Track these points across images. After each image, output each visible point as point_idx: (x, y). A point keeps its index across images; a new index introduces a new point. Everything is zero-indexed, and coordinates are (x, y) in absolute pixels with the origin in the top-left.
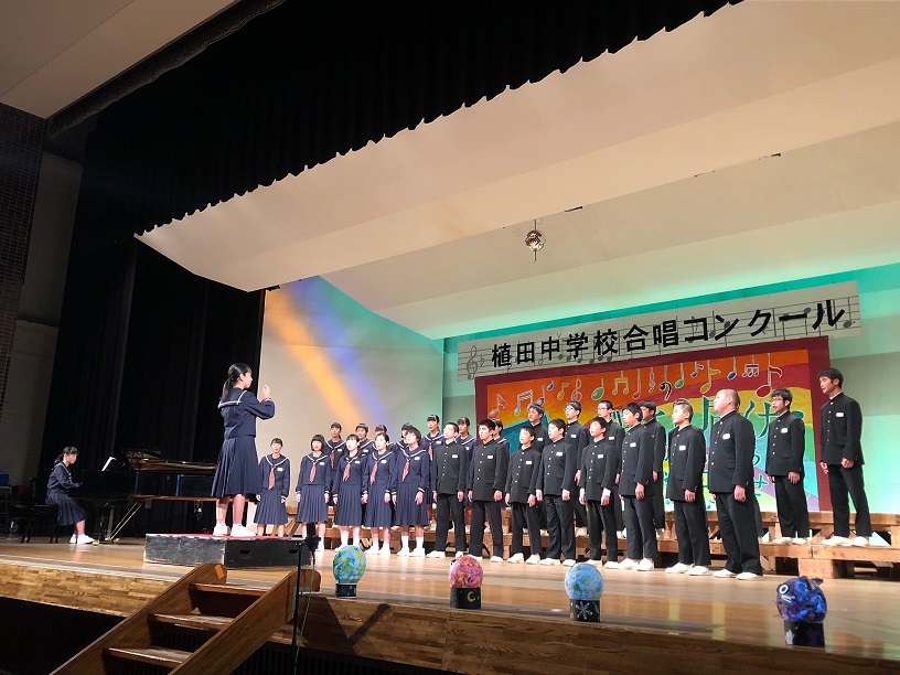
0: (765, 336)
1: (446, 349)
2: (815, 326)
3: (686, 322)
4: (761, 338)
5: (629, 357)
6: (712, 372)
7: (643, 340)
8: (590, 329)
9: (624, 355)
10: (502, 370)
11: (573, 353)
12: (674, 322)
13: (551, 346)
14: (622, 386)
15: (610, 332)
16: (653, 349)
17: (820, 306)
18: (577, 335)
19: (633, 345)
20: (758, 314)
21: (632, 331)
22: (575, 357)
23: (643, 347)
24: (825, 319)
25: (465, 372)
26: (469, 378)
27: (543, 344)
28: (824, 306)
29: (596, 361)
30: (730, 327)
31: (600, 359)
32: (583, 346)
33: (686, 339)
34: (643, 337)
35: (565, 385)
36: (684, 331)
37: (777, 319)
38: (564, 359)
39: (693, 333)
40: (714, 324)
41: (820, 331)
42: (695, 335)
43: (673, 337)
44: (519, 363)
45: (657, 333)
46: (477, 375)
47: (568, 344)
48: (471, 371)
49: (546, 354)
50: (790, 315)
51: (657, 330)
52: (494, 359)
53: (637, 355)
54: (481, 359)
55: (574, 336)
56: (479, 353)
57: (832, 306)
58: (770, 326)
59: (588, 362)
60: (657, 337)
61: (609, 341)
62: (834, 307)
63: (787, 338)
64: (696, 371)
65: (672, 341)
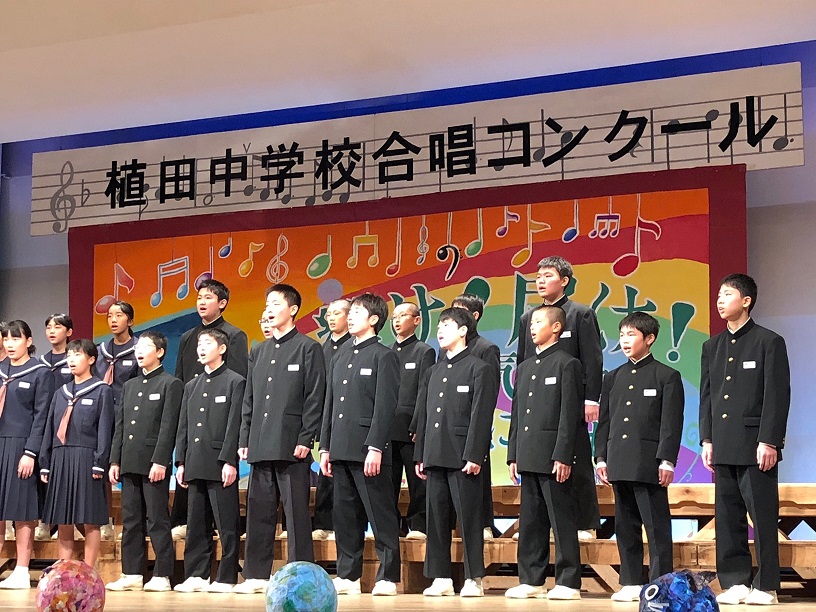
0: (634, 161)
1: (6, 167)
2: (724, 145)
3: (492, 130)
4: (627, 165)
5: (381, 195)
6: (535, 228)
7: (409, 163)
8: (308, 137)
9: (371, 191)
10: (128, 214)
11: (274, 183)
12: (469, 128)
13: (229, 168)
14: (366, 251)
15: (347, 145)
16: (427, 181)
17: (735, 107)
18: (282, 147)
19: (391, 171)
20: (624, 120)
21: (390, 142)
22: (278, 190)
23: (409, 176)
24: (742, 132)
25: (49, 216)
27: (214, 162)
28: (743, 107)
29: (319, 201)
30: (571, 142)
32: (295, 169)
33: (492, 163)
34: (411, 155)
35: (255, 247)
36: (487, 147)
37: (657, 129)
38: (256, 195)
39: (504, 152)
40: (543, 134)
41: (732, 156)
42: (507, 155)
43: (466, 157)
44: (162, 201)
45: (437, 149)
46: (73, 224)
47: (264, 166)
48: (61, 215)
49: (220, 185)
50: (681, 122)
51: (437, 143)
52: (110, 191)
53: (399, 190)
54: (83, 191)
55: (276, 149)
56: (77, 178)
57: (756, 107)
58: (645, 142)
59: (302, 203)
60: (437, 157)
61: (345, 162)
62: (759, 110)
63: (673, 166)
64: (506, 225)
65: (464, 166)
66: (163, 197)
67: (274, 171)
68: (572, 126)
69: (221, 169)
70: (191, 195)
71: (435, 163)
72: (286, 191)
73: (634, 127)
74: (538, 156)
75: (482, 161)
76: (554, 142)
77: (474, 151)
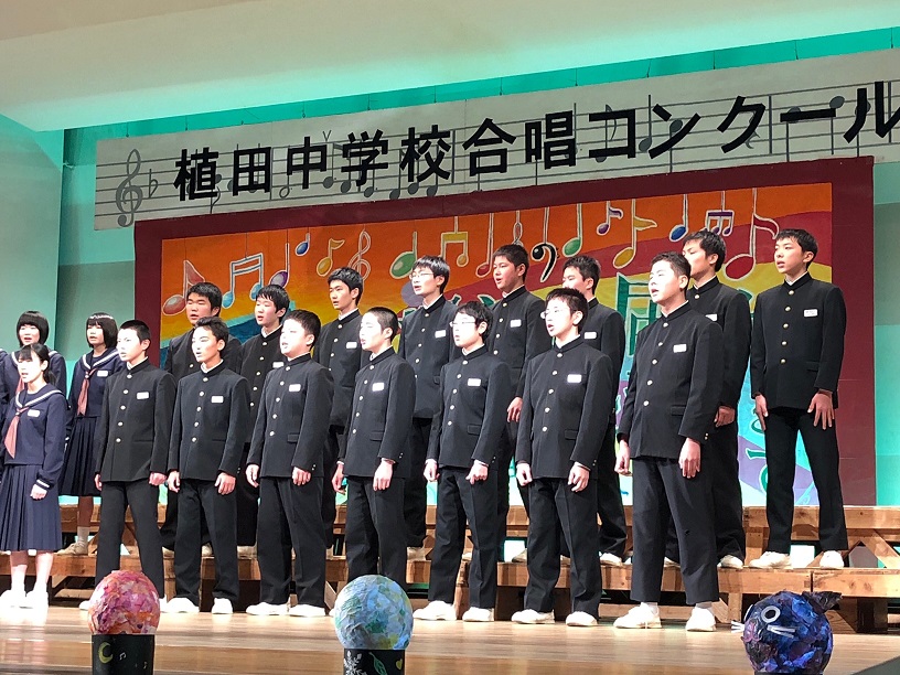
0: (750, 152)
1: (68, 155)
2: (849, 136)
3: (593, 117)
4: (742, 157)
5: (472, 188)
6: (640, 225)
7: (503, 153)
8: (393, 124)
9: (461, 183)
10: (198, 207)
11: (356, 175)
12: (568, 115)
13: (307, 158)
14: (454, 250)
15: (435, 132)
16: (522, 173)
17: (862, 93)
18: (365, 135)
19: (483, 162)
20: (739, 106)
21: (482, 130)
22: (360, 182)
23: (502, 168)
24: (870, 121)
25: (114, 208)
26: (122, 222)
27: (292, 152)
28: (871, 94)
29: (404, 195)
30: (680, 131)
31: (412, 189)
32: (379, 159)
33: (593, 154)
34: (504, 145)
35: (334, 245)
36: (588, 136)
37: (776, 118)
38: (336, 187)
39: (606, 141)
40: (650, 122)
41: (858, 147)
42: (611, 145)
43: (566, 147)
44: (235, 194)
45: (533, 137)
46: (139, 217)
47: (345, 155)
48: (126, 207)
49: (298, 176)
50: (802, 110)
51: (533, 131)
52: (179, 182)
53: (492, 183)
54: (151, 181)
55: (358, 137)
56: (144, 168)
57: (886, 94)
58: (761, 131)
59: (386, 197)
60: (533, 147)
62: (890, 97)
63: (793, 159)
64: (608, 222)
65: (562, 157)
66: (236, 189)
67: (355, 161)
68: (681, 113)
69: (298, 159)
70: (267, 187)
71: (531, 153)
72: (369, 184)
73: (750, 115)
74: (644, 147)
75: (582, 152)
76: (662, 131)
77: (574, 140)
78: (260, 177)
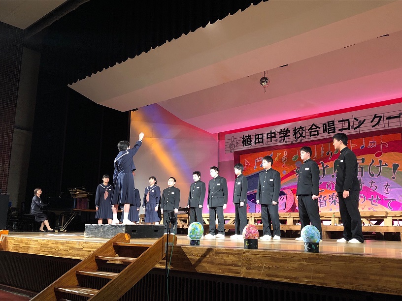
0: (379, 127)
1: (219, 138)
3: (339, 121)
5: (311, 139)
6: (353, 146)
8: (291, 126)
10: (247, 148)
12: (333, 121)
13: (271, 135)
15: (301, 127)
16: (322, 135)
19: (313, 133)
20: (375, 117)
21: (312, 126)
23: (318, 134)
25: (229, 149)
27: (267, 134)
29: (294, 142)
30: (361, 123)
32: (287, 135)
33: (339, 130)
34: (318, 129)
36: (338, 126)
37: (385, 118)
38: (278, 141)
40: (353, 122)
42: (344, 128)
43: (333, 129)
46: (234, 151)
47: (280, 134)
48: (232, 149)
49: (269, 139)
50: (392, 116)
51: (325, 126)
52: (243, 142)
53: (315, 138)
54: (237, 143)
55: (283, 130)
56: (235, 140)
58: (382, 122)
59: (290, 143)
60: (325, 129)
61: (301, 132)
63: (390, 128)
65: (332, 131)
66: (255, 143)
67: (282, 135)
68: (361, 119)
69: (269, 136)
70: (262, 142)
71: (324, 131)
72: (286, 140)
73: (379, 118)
74: (352, 127)
75: (337, 130)
76: (356, 124)
78: (261, 140)
